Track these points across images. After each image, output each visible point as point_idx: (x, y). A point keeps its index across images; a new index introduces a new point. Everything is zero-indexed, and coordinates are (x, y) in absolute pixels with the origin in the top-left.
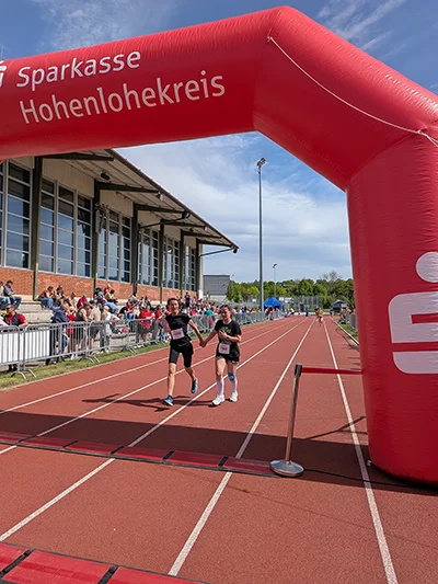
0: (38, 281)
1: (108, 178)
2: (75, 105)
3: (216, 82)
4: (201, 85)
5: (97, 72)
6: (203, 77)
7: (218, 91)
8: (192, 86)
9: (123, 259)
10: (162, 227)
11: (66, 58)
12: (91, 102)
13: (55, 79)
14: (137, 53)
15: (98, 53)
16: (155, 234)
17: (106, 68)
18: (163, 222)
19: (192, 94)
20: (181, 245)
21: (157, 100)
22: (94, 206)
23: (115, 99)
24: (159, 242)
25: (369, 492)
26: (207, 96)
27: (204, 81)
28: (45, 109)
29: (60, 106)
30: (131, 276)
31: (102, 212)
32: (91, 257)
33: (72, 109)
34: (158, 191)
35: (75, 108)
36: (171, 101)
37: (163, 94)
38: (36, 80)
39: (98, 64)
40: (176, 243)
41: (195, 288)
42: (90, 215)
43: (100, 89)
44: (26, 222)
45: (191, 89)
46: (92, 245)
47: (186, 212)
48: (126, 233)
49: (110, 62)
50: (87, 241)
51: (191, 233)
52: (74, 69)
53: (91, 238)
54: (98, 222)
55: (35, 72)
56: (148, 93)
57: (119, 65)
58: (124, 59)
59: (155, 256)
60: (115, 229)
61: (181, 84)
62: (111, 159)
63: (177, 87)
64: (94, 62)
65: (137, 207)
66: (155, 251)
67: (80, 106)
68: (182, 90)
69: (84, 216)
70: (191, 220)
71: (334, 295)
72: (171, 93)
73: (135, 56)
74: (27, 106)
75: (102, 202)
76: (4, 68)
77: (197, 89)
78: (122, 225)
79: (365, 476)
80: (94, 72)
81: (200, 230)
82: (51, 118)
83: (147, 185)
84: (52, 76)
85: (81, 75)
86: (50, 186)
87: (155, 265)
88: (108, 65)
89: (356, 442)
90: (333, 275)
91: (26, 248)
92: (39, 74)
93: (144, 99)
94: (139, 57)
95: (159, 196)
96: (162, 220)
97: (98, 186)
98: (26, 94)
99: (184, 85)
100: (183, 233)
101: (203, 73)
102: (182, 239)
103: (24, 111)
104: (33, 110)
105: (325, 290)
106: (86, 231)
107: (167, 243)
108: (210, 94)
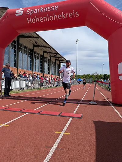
0: (18, 71)
1: (37, 43)
2: (41, 19)
3: (77, 13)
4: (73, 14)
5: (47, 10)
6: (74, 12)
7: (77, 15)
8: (71, 14)
9: (40, 66)
10: (50, 58)
11: (39, 7)
12: (45, 18)
13: (36, 12)
14: (57, 6)
15: (47, 6)
16: (48, 60)
17: (49, 10)
18: (51, 56)
19: (70, 16)
20: (55, 63)
21: (62, 18)
22: (33, 51)
23: (51, 17)
24: (50, 62)
25: (113, 107)
26: (74, 17)
27: (74, 13)
28: (33, 20)
29: (37, 19)
30: (42, 71)
31: (35, 53)
32: (32, 65)
33: (40, 20)
34: (50, 47)
35: (41, 20)
36: (65, 18)
37: (63, 16)
38: (32, 12)
39: (47, 8)
40: (54, 62)
41: (59, 75)
42: (32, 54)
43: (48, 15)
44: (15, 55)
45: (70, 15)
46: (32, 62)
47: (57, 54)
48: (41, 59)
49: (50, 8)
50: (31, 61)
51: (58, 60)
52: (41, 10)
53: (32, 60)
54: (34, 56)
55: (31, 11)
56: (60, 16)
57: (53, 9)
58: (54, 8)
59: (48, 66)
60: (38, 58)
61: (68, 14)
62: (38, 38)
63: (67, 14)
64: (46, 8)
65: (44, 52)
66: (48, 65)
67: (42, 19)
68: (68, 15)
69: (30, 54)
70: (59, 56)
71: (97, 78)
72: (65, 16)
73: (57, 7)
74: (29, 19)
75: (35, 50)
76: (23, 10)
77: (72, 15)
78: (40, 57)
79: (111, 105)
80: (46, 11)
81: (61, 59)
82: (35, 22)
83: (47, 46)
84: (35, 12)
85: (43, 11)
86: (21, 45)
87: (48, 68)
88: (50, 9)
89: (108, 101)
90: (96, 73)
91: (15, 62)
92: (32, 11)
93: (59, 17)
94: (58, 7)
95: (50, 49)
96: (50, 56)
97: (34, 46)
98: (29, 16)
99: (69, 14)
100: (56, 60)
101: (74, 11)
102: (56, 61)
103: (28, 20)
104: (30, 20)
105: (94, 77)
106: (31, 58)
107: (51, 62)
108: (75, 16)
